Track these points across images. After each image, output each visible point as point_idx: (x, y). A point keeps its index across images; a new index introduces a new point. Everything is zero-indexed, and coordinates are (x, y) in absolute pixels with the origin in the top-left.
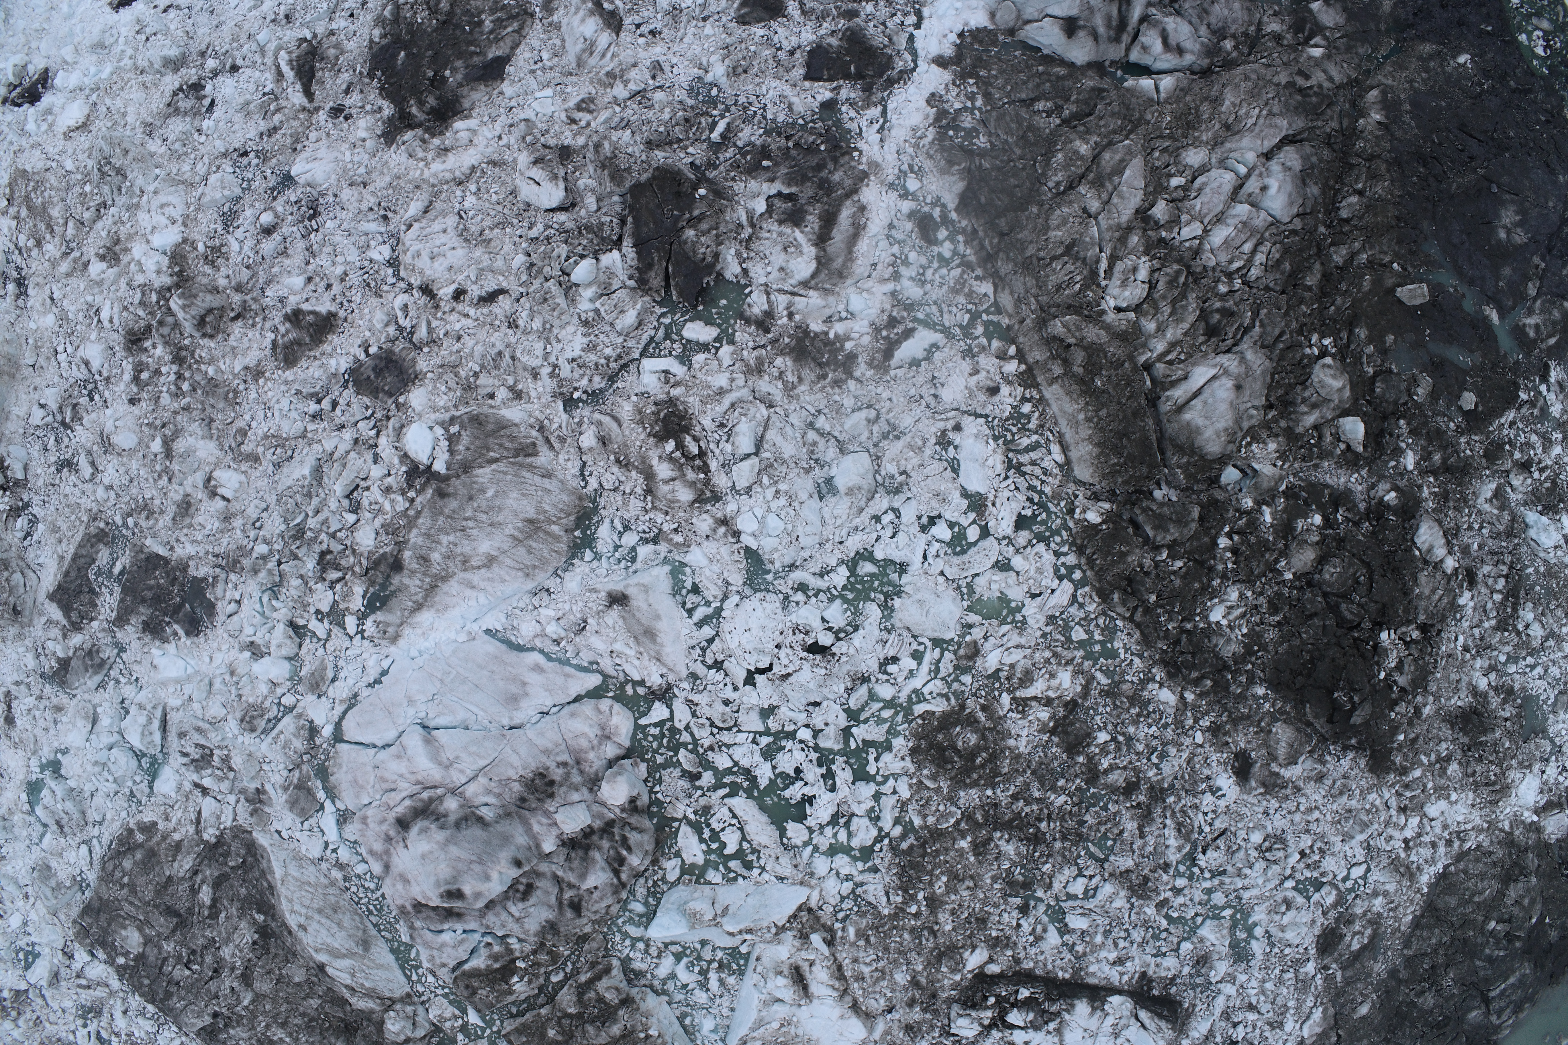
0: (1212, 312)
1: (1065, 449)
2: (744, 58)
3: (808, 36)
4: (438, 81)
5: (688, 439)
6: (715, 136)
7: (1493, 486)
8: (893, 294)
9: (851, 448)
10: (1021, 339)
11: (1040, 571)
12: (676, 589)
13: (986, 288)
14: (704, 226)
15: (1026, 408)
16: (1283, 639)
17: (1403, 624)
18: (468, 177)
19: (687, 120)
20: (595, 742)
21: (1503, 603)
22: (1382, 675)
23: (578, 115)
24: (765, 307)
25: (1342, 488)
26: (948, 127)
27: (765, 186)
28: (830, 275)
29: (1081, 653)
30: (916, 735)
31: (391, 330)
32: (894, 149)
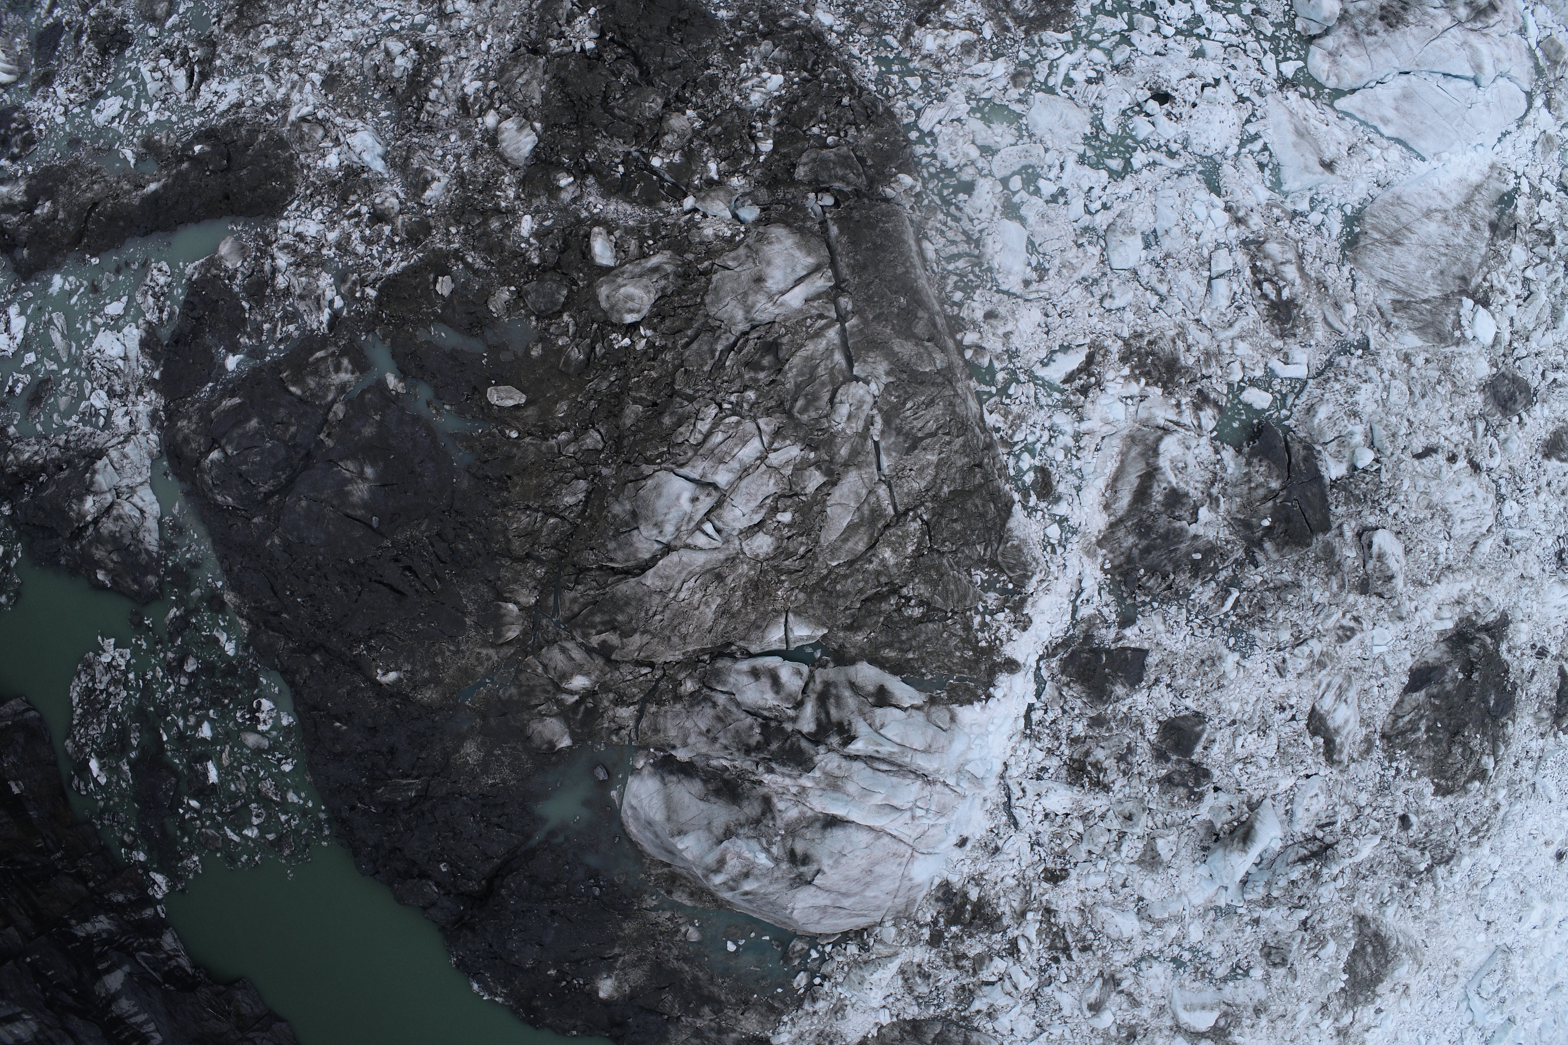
0: (769, 368)
1: (921, 253)
2: (1205, 674)
3: (1140, 698)
4: (1468, 668)
5: (1273, 296)
6: (1235, 594)
7: (428, 193)
8: (1081, 420)
9: (1128, 274)
10: (961, 363)
11: (952, 142)
12: (1277, 169)
13: (992, 420)
14: (1261, 492)
15: (958, 296)
16: (706, 51)
17: (566, 54)
18: (1442, 573)
19: (1263, 609)
20: (1342, 50)
21: (433, 74)
22: (592, 11)
23: (1352, 624)
24: (1202, 414)
25: (613, 200)
26: (1013, 592)
27: (1201, 532)
28: (1144, 439)
29: (911, 65)
30: (1070, 15)
31: (1502, 435)
32: (1069, 571)
